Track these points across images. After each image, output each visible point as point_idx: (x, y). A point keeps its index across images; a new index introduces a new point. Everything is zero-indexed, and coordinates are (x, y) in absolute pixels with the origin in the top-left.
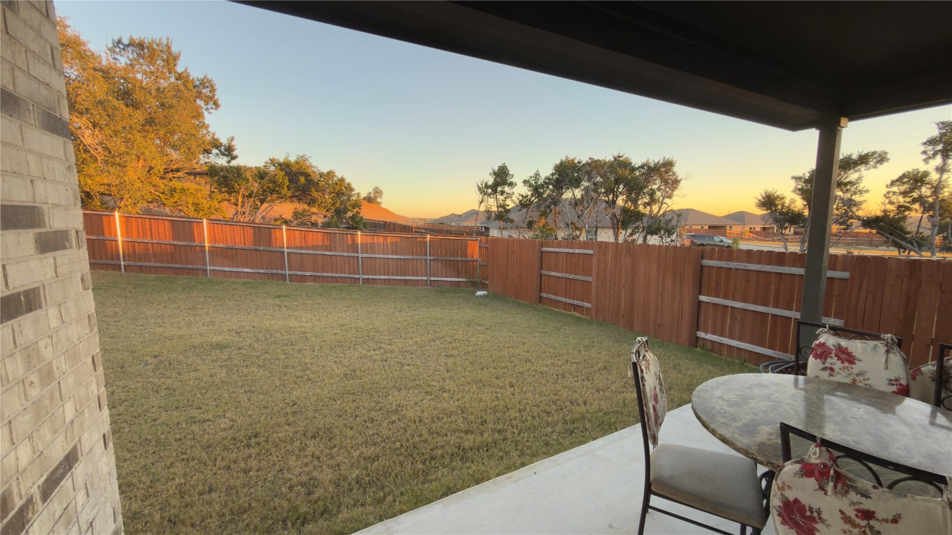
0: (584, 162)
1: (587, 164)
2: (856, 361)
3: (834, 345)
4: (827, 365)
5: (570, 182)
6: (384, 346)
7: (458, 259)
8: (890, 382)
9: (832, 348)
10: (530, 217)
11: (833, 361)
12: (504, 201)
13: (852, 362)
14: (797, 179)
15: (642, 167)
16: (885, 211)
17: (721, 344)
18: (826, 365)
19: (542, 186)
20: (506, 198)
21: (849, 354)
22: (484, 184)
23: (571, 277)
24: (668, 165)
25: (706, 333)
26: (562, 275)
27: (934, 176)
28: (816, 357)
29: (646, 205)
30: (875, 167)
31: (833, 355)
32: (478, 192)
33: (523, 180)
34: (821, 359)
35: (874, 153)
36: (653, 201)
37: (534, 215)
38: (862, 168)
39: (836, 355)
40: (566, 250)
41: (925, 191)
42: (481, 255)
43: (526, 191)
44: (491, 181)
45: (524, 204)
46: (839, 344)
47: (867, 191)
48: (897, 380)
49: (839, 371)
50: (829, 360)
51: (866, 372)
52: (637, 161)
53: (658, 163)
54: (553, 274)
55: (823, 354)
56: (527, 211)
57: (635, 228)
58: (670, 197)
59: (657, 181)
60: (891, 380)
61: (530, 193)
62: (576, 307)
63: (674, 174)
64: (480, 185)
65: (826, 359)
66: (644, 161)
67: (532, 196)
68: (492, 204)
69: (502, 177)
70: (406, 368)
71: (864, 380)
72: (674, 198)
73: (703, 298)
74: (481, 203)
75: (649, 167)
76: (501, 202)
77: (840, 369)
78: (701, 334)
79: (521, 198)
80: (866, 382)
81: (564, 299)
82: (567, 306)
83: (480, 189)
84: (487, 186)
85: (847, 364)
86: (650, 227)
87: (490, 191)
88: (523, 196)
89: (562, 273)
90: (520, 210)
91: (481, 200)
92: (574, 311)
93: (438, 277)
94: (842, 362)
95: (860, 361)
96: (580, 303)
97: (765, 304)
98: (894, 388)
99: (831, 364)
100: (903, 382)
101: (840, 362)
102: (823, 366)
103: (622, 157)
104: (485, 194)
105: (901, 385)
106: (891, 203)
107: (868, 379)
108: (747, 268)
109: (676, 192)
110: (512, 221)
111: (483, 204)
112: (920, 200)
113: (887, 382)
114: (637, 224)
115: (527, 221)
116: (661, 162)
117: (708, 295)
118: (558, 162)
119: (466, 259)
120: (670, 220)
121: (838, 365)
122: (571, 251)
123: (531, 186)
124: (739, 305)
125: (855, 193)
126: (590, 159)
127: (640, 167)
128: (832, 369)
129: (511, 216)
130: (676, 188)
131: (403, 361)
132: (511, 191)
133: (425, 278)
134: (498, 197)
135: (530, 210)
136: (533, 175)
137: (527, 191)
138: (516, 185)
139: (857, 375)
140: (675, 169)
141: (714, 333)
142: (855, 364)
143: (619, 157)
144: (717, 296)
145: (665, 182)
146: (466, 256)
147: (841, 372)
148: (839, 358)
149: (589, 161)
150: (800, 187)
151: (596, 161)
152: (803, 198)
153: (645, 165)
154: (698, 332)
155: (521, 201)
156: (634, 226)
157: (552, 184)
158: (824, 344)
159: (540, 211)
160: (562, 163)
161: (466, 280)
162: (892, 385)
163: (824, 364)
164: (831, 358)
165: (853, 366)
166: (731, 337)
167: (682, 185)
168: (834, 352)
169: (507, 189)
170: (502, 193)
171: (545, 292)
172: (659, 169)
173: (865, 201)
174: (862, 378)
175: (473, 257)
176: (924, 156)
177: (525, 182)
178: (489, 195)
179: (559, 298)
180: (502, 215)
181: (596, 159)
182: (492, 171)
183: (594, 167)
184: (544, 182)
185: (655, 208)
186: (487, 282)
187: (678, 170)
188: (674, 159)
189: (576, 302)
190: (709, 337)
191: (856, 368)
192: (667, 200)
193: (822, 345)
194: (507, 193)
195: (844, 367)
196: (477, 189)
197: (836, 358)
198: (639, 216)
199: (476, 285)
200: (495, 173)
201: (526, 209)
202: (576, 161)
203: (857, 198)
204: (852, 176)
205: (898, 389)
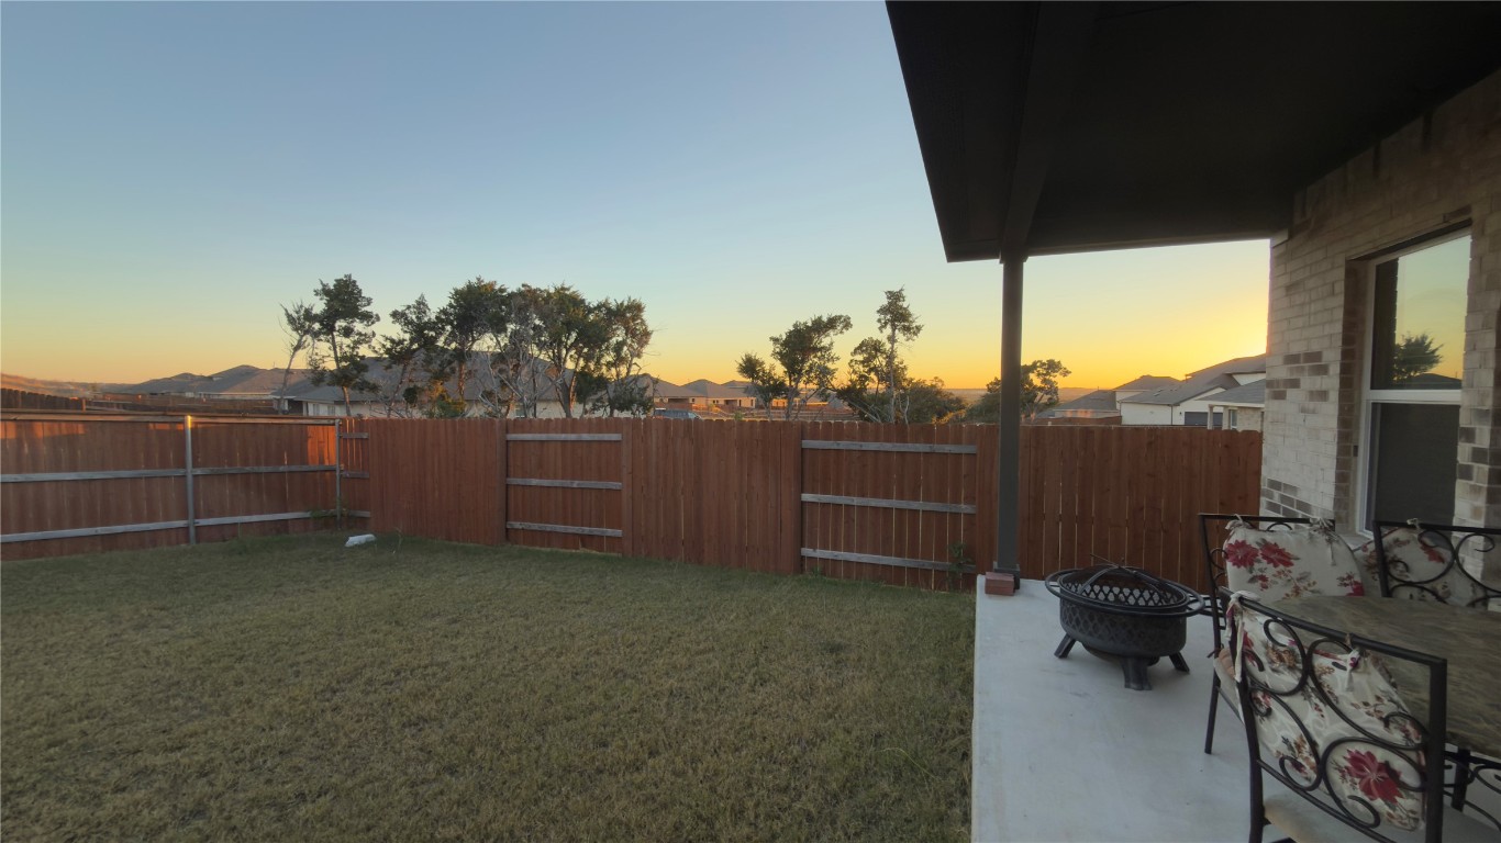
0: (509, 291)
1: (520, 294)
2: (1292, 561)
3: (1257, 543)
4: (1256, 573)
5: (490, 321)
6: (159, 760)
7: (281, 469)
8: (1343, 582)
9: (1257, 547)
10: (410, 381)
11: (1262, 566)
12: (353, 348)
13: (1287, 563)
14: (775, 340)
15: (599, 307)
16: (851, 380)
17: (835, 561)
18: (1254, 574)
19: (431, 325)
20: (357, 343)
21: (1281, 552)
22: (302, 312)
23: (575, 486)
24: (636, 308)
25: (815, 548)
26: (558, 483)
27: (888, 346)
28: (1237, 563)
29: (609, 365)
30: (841, 332)
31: (1260, 557)
32: (289, 328)
33: (390, 312)
34: (1245, 566)
35: (840, 317)
36: (619, 360)
37: (421, 378)
38: (831, 332)
39: (1265, 557)
40: (563, 437)
41: (880, 361)
42: (343, 458)
43: (397, 331)
44: (319, 306)
45: (398, 355)
46: (1264, 540)
47: (838, 359)
48: (1350, 577)
49: (1273, 578)
50: (1256, 566)
51: (1310, 573)
52: (592, 299)
53: (622, 304)
54: (535, 482)
55: (1245, 557)
56: (404, 369)
57: (598, 400)
58: (639, 356)
59: (619, 332)
60: (1344, 579)
61: (407, 336)
62: (586, 540)
63: (643, 323)
64: (291, 312)
65: (1252, 564)
66: (602, 299)
67: (412, 342)
68: (322, 350)
69: (344, 301)
70: (303, 811)
71: (1309, 585)
72: (644, 356)
73: (806, 497)
74: (296, 348)
75: (609, 310)
76: (346, 349)
77: (1274, 576)
78: (807, 552)
79: (388, 345)
80: (1312, 588)
81: (560, 528)
82: (567, 540)
83: (291, 320)
84: (309, 316)
85: (1281, 567)
86: (617, 398)
87: (317, 326)
88: (392, 341)
89: (555, 478)
90: (389, 367)
91: (296, 343)
92: (584, 546)
93: (222, 514)
94: (1275, 566)
95: (1298, 559)
96: (596, 531)
97: (887, 496)
98: (1349, 590)
99: (1261, 570)
100: (1357, 579)
101: (1271, 565)
102: (1251, 576)
103: (568, 289)
104: (306, 332)
105: (1356, 583)
106: (855, 372)
107: (1314, 583)
108: (864, 448)
109: (646, 350)
110: (374, 388)
111: (301, 353)
112: (874, 369)
113: (1338, 582)
114: (599, 394)
115: (403, 388)
116: (626, 303)
117: (813, 491)
118: (461, 285)
119: (305, 468)
120: (645, 389)
121: (1270, 571)
122: (573, 437)
123: (408, 322)
124: (856, 501)
125: (828, 360)
126: (523, 286)
127: (595, 308)
128: (1263, 578)
129: (371, 376)
130: (646, 343)
131: (269, 790)
132: (368, 330)
133: (181, 523)
134: (338, 339)
135: (409, 368)
136: (412, 302)
137: (401, 333)
138: (378, 319)
139: (1299, 580)
140: (645, 315)
141: (825, 547)
142: (1292, 564)
143: (563, 289)
144: (825, 492)
145: (631, 332)
146: (304, 461)
147: (1277, 580)
148: (1270, 561)
149: (523, 289)
150: (778, 350)
151: (535, 290)
152: (783, 364)
153: (604, 305)
154: (803, 549)
155: (388, 351)
156: (595, 397)
157: (451, 323)
158: (1243, 543)
159: (429, 371)
160: (470, 287)
161: (308, 515)
162: (1346, 585)
163: (1251, 572)
164: (1259, 561)
165: (1290, 568)
166: (849, 549)
167: (652, 339)
168: (1260, 552)
169: (358, 326)
170: (347, 332)
171: (516, 520)
172: (624, 315)
173: (837, 369)
174: (1305, 584)
175: (322, 462)
176: (879, 325)
177: (395, 315)
178: (316, 335)
179: (549, 527)
180: (352, 374)
181: (534, 287)
182: (320, 287)
183: (528, 300)
184: (437, 318)
185: (623, 370)
186: (366, 514)
187: (649, 317)
188: (644, 302)
189: (587, 530)
190: (820, 553)
191: (1296, 570)
192: (635, 360)
193: (1241, 545)
194: (360, 334)
195: (1279, 573)
196: (285, 319)
197: (1265, 561)
198: (602, 382)
199: (337, 523)
200: (326, 291)
201: (401, 366)
202: (497, 287)
203: (830, 365)
204: (825, 341)
205: (1354, 590)
